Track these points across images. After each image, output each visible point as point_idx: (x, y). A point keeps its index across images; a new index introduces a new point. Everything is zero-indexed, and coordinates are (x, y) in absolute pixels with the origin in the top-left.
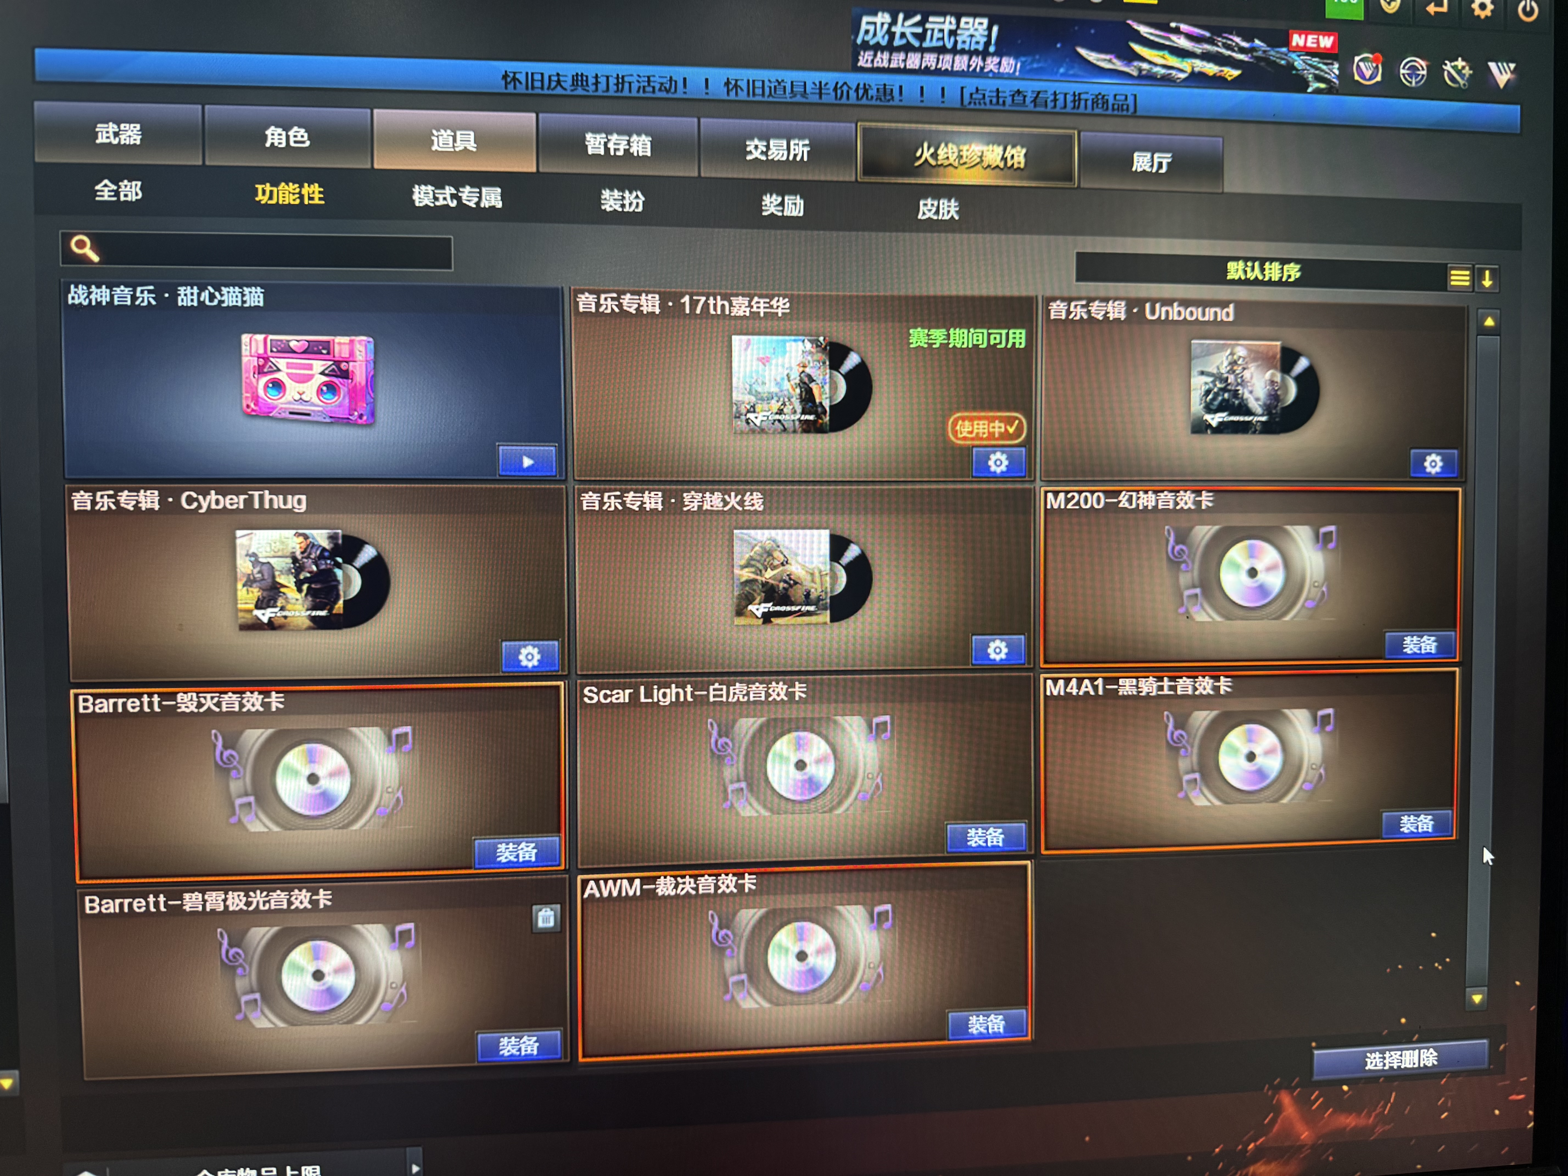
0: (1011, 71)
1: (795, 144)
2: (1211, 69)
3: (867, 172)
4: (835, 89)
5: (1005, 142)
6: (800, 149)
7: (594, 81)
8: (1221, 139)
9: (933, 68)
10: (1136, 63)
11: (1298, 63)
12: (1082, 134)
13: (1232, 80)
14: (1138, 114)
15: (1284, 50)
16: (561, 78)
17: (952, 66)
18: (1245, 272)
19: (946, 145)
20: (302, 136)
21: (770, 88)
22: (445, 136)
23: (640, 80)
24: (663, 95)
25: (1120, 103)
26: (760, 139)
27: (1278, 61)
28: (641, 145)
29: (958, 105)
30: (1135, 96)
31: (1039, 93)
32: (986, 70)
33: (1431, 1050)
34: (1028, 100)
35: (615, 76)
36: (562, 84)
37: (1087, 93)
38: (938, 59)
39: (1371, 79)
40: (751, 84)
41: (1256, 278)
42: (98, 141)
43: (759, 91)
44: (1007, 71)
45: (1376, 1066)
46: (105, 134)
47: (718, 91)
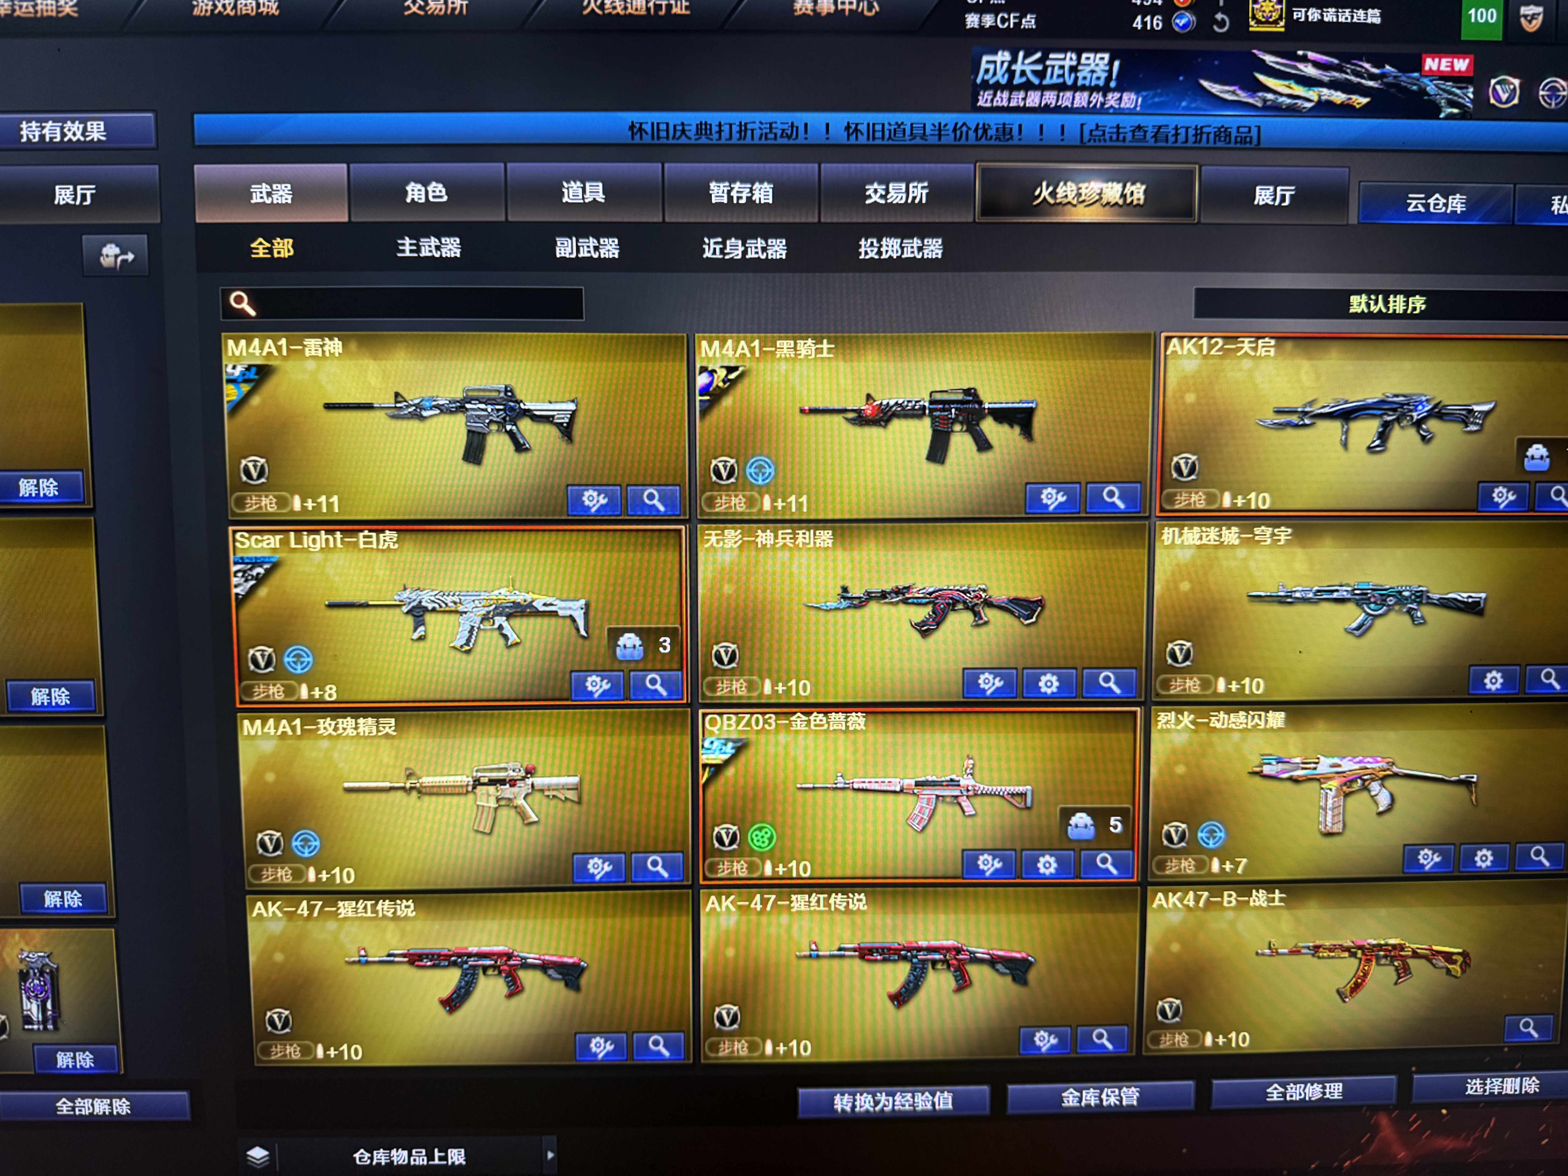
0: (1132, 106)
1: (914, 187)
2: (1338, 97)
3: (985, 212)
4: (955, 130)
5: (1124, 178)
6: (919, 191)
7: (717, 129)
8: (1347, 170)
9: (1053, 105)
10: (1260, 94)
11: (1431, 88)
12: (1203, 168)
13: (1361, 108)
14: (1262, 146)
15: (1416, 75)
16: (686, 128)
17: (1072, 103)
18: (1368, 305)
19: (1065, 184)
20: (440, 191)
21: (890, 131)
22: (575, 188)
23: (762, 127)
24: (785, 141)
25: (1244, 135)
26: (880, 183)
27: (1409, 86)
28: (763, 193)
29: (1078, 143)
30: (1259, 127)
31: (1160, 127)
32: (1106, 106)
33: (1534, 1078)
34: (1149, 135)
35: (738, 123)
36: (687, 133)
37: (1210, 126)
38: (1058, 96)
39: (1508, 101)
40: (871, 129)
41: (1380, 310)
42: (252, 202)
43: (878, 135)
44: (1128, 106)
45: (1476, 1091)
46: (259, 194)
47: (838, 135)
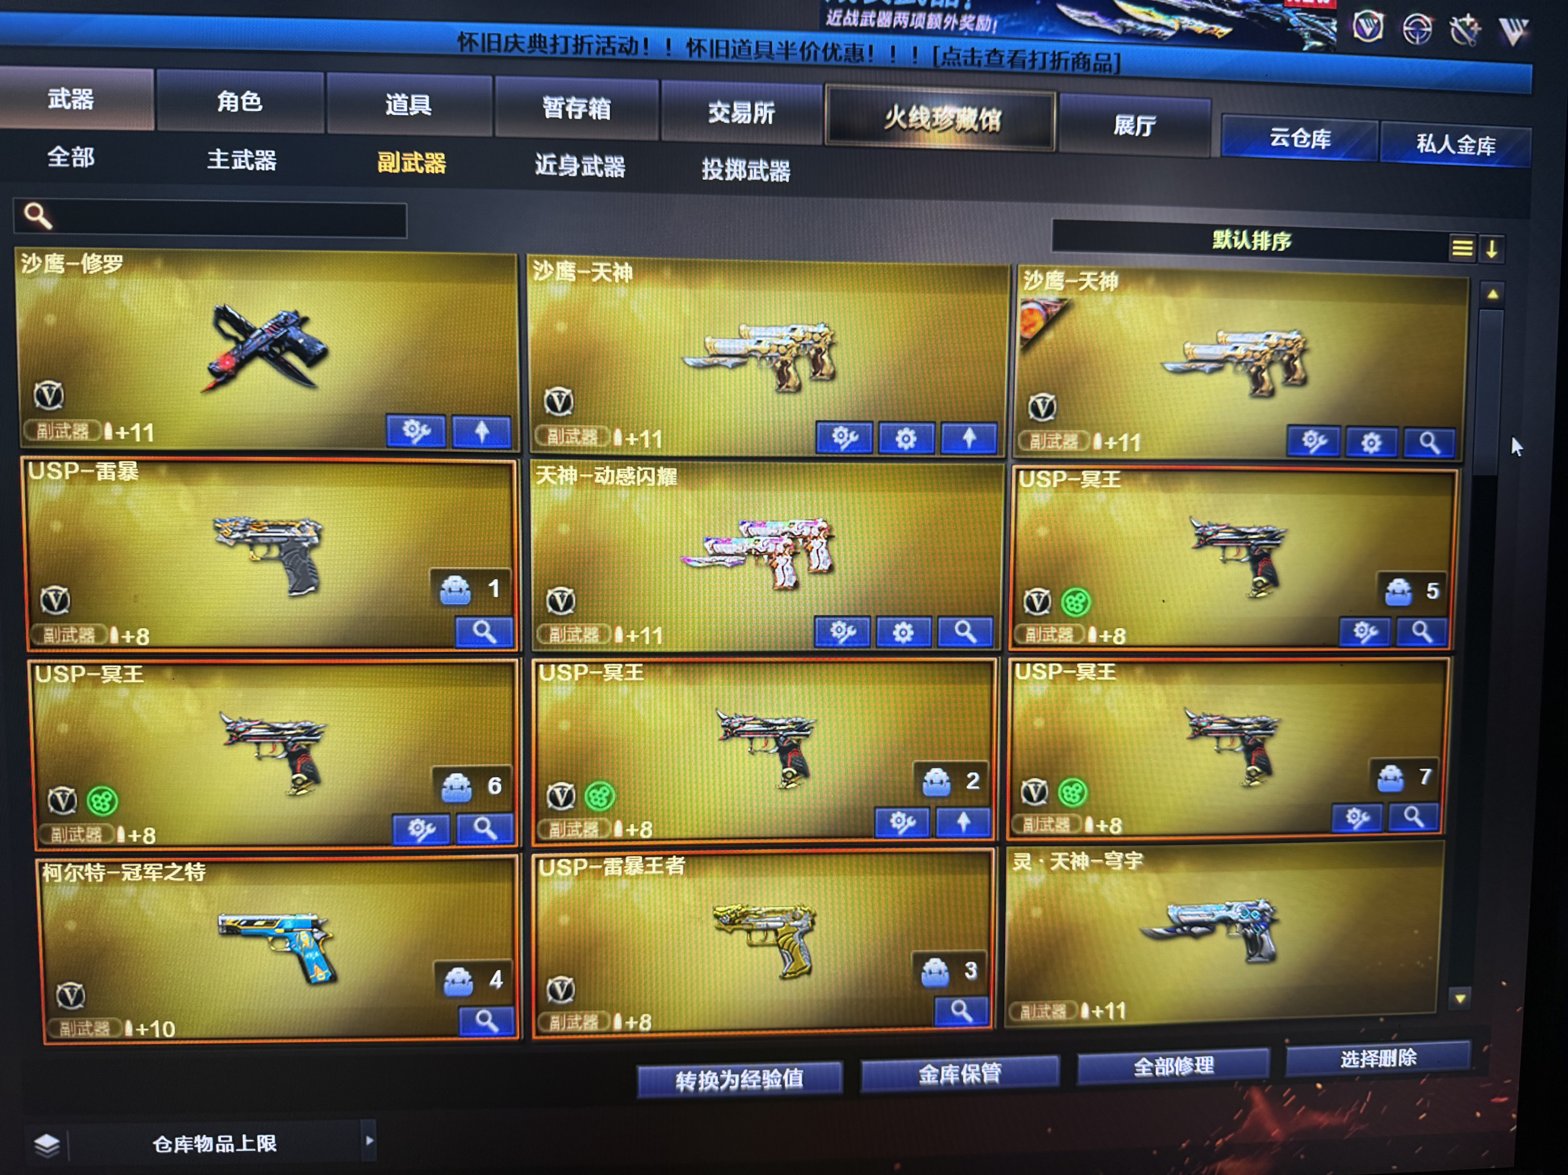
0: (988, 30)
1: (759, 107)
2: (1200, 26)
3: (835, 134)
4: (802, 49)
5: (979, 104)
6: (765, 112)
7: (552, 42)
8: (1209, 101)
9: (905, 27)
10: (1119, 21)
11: (1294, 20)
12: (1061, 95)
13: (1222, 38)
14: (1121, 74)
15: (1279, 6)
16: (519, 40)
17: (925, 25)
18: (1232, 241)
19: (918, 108)
20: (255, 101)
21: (734, 48)
22: (400, 100)
23: (600, 41)
24: (624, 56)
25: (1103, 63)
26: (723, 102)
27: (1272, 17)
28: (601, 109)
29: (932, 66)
30: (1119, 55)
31: (1016, 52)
32: (961, 29)
33: (1411, 1050)
34: (1005, 60)
35: (574, 36)
36: (520, 45)
37: (1067, 52)
38: (910, 17)
39: (1373, 35)
40: (715, 45)
41: (1244, 247)
42: (51, 106)
43: (722, 52)
44: (983, 29)
45: (1352, 1064)
46: (57, 99)
47: (680, 50)
